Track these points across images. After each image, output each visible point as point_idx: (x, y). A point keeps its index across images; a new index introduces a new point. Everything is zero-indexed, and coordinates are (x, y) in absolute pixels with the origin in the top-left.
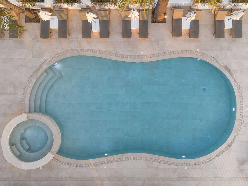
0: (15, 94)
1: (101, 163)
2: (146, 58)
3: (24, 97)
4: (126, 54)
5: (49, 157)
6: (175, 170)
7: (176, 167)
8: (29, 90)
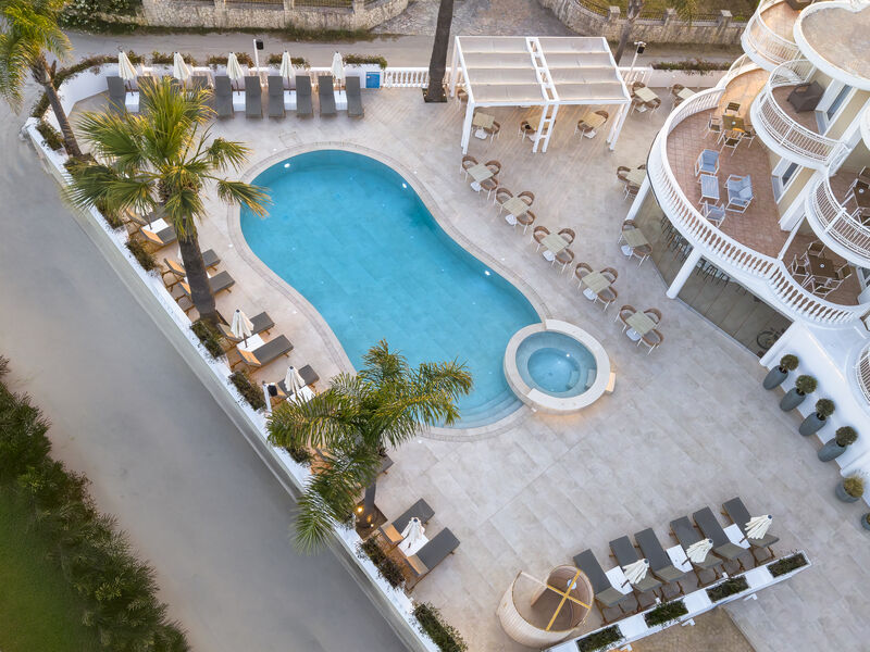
0: (517, 445)
1: (504, 267)
2: (298, 302)
3: (509, 427)
4: (315, 332)
5: (553, 325)
6: (428, 182)
7: (425, 184)
8: (492, 428)
